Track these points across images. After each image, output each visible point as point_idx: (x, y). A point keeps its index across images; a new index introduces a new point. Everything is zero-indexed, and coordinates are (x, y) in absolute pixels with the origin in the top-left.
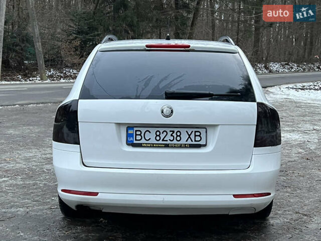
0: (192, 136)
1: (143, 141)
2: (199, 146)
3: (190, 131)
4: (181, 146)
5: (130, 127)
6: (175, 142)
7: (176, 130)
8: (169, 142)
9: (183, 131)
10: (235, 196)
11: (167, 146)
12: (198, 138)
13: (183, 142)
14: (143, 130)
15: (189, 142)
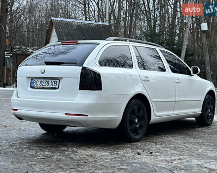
0: (53, 84)
1: (36, 86)
2: (55, 89)
3: (53, 81)
4: (48, 88)
5: (32, 79)
6: (46, 86)
7: (47, 80)
8: (44, 86)
9: (50, 81)
10: (66, 114)
11: (43, 88)
12: (55, 85)
13: (49, 86)
14: (36, 80)
15: (52, 86)
